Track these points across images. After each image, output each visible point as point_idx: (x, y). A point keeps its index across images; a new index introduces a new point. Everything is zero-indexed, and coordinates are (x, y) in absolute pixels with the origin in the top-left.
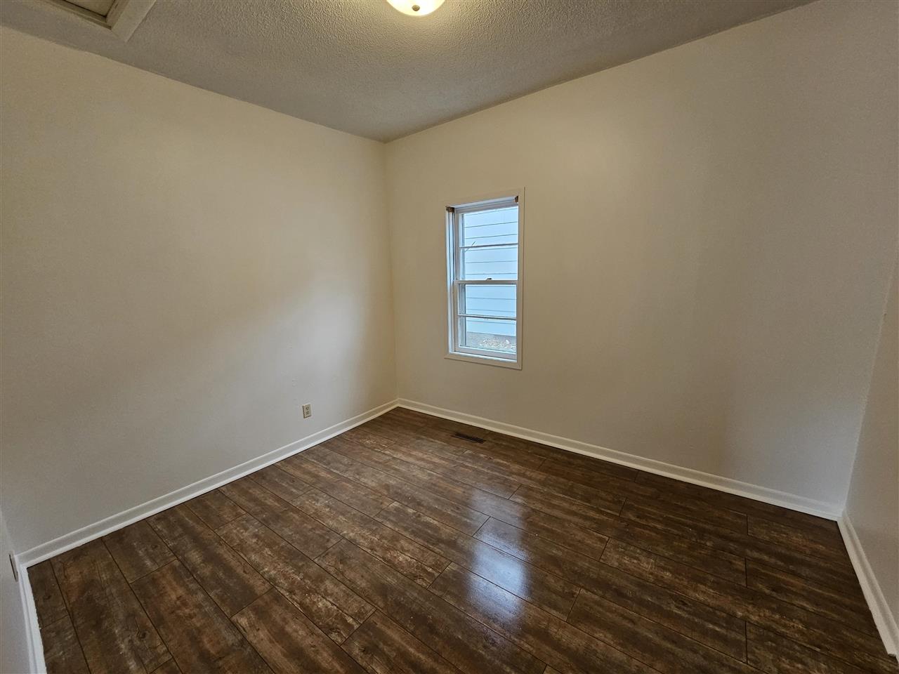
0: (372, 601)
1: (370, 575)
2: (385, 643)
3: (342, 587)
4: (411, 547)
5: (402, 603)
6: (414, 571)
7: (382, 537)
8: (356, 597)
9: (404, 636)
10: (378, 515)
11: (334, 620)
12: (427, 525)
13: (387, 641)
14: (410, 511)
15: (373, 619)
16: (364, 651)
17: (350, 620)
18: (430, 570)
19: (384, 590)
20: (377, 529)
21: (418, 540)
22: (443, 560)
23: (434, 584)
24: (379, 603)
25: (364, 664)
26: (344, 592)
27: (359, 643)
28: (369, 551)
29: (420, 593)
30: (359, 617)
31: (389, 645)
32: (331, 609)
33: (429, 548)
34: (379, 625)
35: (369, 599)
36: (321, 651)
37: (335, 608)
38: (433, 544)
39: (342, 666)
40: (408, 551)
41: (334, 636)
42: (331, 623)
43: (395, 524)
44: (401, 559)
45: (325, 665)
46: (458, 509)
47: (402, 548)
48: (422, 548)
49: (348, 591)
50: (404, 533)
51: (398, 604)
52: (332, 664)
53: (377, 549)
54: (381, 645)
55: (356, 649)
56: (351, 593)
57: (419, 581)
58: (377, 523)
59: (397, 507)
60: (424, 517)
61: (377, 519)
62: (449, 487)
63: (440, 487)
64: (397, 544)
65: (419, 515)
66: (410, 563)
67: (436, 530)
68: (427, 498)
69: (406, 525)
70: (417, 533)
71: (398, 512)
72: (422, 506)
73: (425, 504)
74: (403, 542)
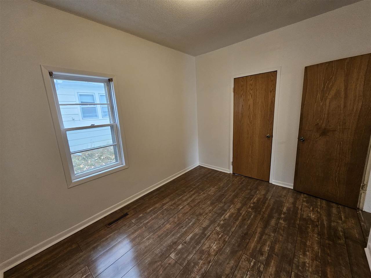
0: (240, 256)
1: (227, 260)
2: (257, 248)
3: (236, 273)
5: (238, 244)
6: (221, 242)
7: (200, 259)
8: (240, 264)
9: (252, 242)
10: (181, 264)
11: (255, 272)
12: (191, 239)
13: (255, 247)
14: (180, 247)
15: (248, 253)
16: (263, 255)
17: (252, 264)
18: (220, 236)
19: (233, 253)
20: (193, 263)
21: (202, 241)
22: (214, 232)
23: (227, 234)
24: (241, 253)
25: (267, 254)
26: (238, 271)
27: (260, 258)
28: (211, 264)
29: (232, 239)
30: (249, 260)
31: (257, 247)
32: (249, 275)
33: (208, 237)
34: (251, 251)
36: (270, 273)
37: (248, 273)
38: (205, 235)
39: (271, 262)
40: (210, 245)
41: (262, 269)
42: (257, 273)
43: (190, 253)
44: (215, 248)
45: (274, 269)
46: (182, 227)
47: (208, 248)
48: (208, 240)
49: (238, 269)
51: (239, 246)
52: (273, 266)
53: (209, 259)
54: (258, 249)
55: (263, 258)
56: (238, 267)
57: (226, 240)
58: (189, 264)
59: (175, 254)
60: (186, 240)
61: (184, 264)
62: (164, 230)
63: (162, 234)
64: (205, 250)
65: (184, 242)
66: (217, 244)
67: (195, 235)
68: (171, 240)
69: (192, 248)
70: (197, 242)
71: (180, 253)
72: (177, 241)
73: (176, 240)
74: (204, 248)
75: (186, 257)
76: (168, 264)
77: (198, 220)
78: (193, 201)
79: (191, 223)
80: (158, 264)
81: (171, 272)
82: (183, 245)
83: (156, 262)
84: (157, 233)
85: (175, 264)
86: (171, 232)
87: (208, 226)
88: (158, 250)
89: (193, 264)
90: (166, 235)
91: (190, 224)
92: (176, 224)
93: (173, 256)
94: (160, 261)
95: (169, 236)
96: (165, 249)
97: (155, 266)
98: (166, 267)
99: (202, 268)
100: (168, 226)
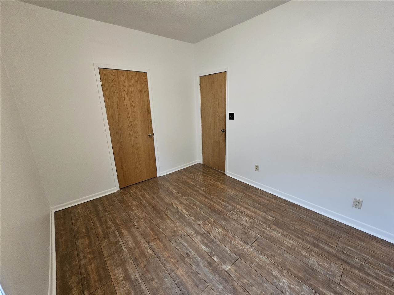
1: (232, 225)
2: (223, 207)
3: (241, 223)
4: (215, 234)
5: (218, 215)
6: (215, 224)
7: (230, 242)
8: (235, 219)
9: (218, 208)
10: (236, 260)
12: (207, 246)
14: (216, 259)
16: (228, 206)
18: (208, 223)
19: (225, 220)
20: (234, 249)
21: (212, 238)
22: (202, 226)
23: (207, 218)
24: (226, 216)
27: (230, 208)
28: (235, 236)
29: (213, 217)
30: (232, 213)
31: (221, 207)
33: (208, 232)
35: (230, 218)
38: (205, 234)
40: (217, 233)
43: (224, 250)
44: (220, 229)
46: (187, 254)
47: (219, 235)
48: (210, 233)
50: (219, 243)
51: (220, 215)
53: (231, 236)
56: (237, 220)
57: (213, 220)
58: (235, 253)
59: (225, 264)
60: (208, 252)
61: (236, 256)
62: (186, 279)
63: (193, 280)
64: (222, 237)
65: (210, 254)
66: (216, 227)
67: (203, 242)
68: (204, 269)
69: (218, 248)
70: (213, 242)
71: (224, 260)
72: (208, 262)
73: (206, 263)
74: (220, 238)
75: (228, 254)
76: (236, 272)
77: (182, 236)
78: (144, 235)
79: (185, 243)
80: (236, 284)
81: (245, 270)
82: (213, 256)
83: (234, 288)
84: (190, 289)
85: (236, 266)
86: (192, 268)
87: (194, 229)
88: (217, 285)
89: (236, 249)
90: (196, 274)
91: (186, 245)
92: (180, 261)
93: (226, 268)
94: (233, 283)
95: (199, 271)
96: (216, 276)
97: (238, 288)
98: (240, 275)
99: (239, 243)
100: (180, 272)
